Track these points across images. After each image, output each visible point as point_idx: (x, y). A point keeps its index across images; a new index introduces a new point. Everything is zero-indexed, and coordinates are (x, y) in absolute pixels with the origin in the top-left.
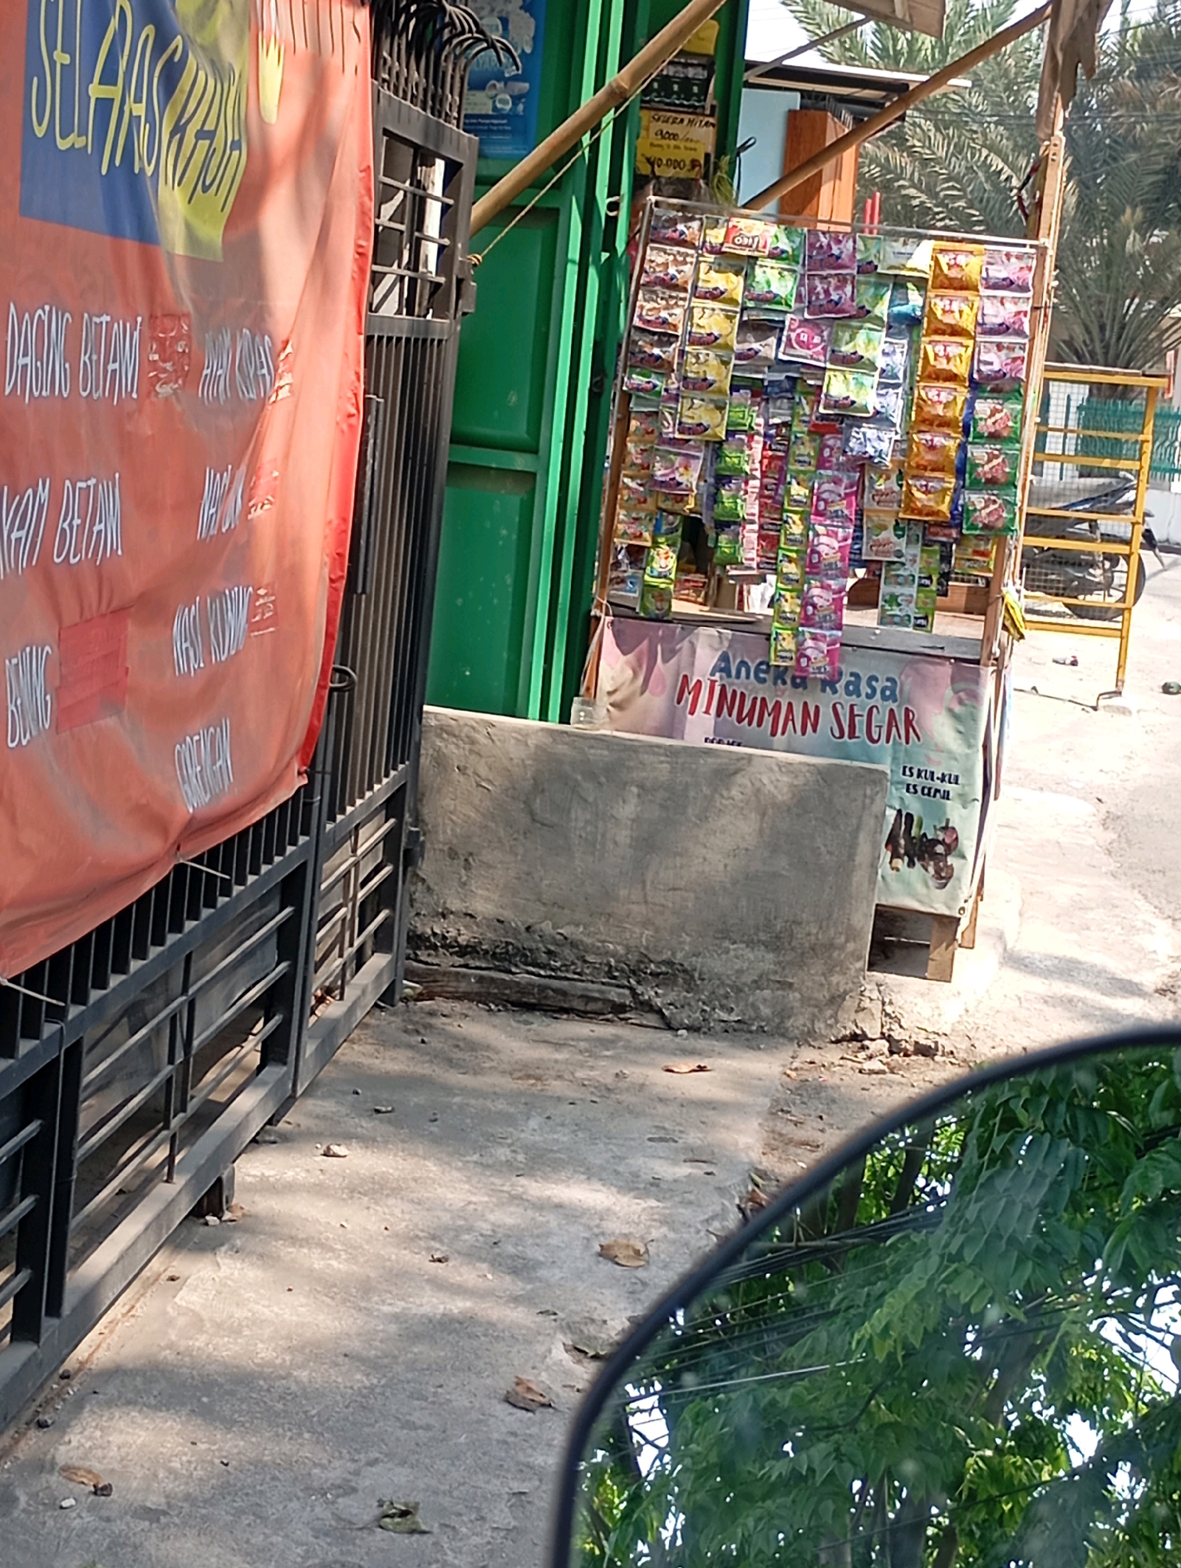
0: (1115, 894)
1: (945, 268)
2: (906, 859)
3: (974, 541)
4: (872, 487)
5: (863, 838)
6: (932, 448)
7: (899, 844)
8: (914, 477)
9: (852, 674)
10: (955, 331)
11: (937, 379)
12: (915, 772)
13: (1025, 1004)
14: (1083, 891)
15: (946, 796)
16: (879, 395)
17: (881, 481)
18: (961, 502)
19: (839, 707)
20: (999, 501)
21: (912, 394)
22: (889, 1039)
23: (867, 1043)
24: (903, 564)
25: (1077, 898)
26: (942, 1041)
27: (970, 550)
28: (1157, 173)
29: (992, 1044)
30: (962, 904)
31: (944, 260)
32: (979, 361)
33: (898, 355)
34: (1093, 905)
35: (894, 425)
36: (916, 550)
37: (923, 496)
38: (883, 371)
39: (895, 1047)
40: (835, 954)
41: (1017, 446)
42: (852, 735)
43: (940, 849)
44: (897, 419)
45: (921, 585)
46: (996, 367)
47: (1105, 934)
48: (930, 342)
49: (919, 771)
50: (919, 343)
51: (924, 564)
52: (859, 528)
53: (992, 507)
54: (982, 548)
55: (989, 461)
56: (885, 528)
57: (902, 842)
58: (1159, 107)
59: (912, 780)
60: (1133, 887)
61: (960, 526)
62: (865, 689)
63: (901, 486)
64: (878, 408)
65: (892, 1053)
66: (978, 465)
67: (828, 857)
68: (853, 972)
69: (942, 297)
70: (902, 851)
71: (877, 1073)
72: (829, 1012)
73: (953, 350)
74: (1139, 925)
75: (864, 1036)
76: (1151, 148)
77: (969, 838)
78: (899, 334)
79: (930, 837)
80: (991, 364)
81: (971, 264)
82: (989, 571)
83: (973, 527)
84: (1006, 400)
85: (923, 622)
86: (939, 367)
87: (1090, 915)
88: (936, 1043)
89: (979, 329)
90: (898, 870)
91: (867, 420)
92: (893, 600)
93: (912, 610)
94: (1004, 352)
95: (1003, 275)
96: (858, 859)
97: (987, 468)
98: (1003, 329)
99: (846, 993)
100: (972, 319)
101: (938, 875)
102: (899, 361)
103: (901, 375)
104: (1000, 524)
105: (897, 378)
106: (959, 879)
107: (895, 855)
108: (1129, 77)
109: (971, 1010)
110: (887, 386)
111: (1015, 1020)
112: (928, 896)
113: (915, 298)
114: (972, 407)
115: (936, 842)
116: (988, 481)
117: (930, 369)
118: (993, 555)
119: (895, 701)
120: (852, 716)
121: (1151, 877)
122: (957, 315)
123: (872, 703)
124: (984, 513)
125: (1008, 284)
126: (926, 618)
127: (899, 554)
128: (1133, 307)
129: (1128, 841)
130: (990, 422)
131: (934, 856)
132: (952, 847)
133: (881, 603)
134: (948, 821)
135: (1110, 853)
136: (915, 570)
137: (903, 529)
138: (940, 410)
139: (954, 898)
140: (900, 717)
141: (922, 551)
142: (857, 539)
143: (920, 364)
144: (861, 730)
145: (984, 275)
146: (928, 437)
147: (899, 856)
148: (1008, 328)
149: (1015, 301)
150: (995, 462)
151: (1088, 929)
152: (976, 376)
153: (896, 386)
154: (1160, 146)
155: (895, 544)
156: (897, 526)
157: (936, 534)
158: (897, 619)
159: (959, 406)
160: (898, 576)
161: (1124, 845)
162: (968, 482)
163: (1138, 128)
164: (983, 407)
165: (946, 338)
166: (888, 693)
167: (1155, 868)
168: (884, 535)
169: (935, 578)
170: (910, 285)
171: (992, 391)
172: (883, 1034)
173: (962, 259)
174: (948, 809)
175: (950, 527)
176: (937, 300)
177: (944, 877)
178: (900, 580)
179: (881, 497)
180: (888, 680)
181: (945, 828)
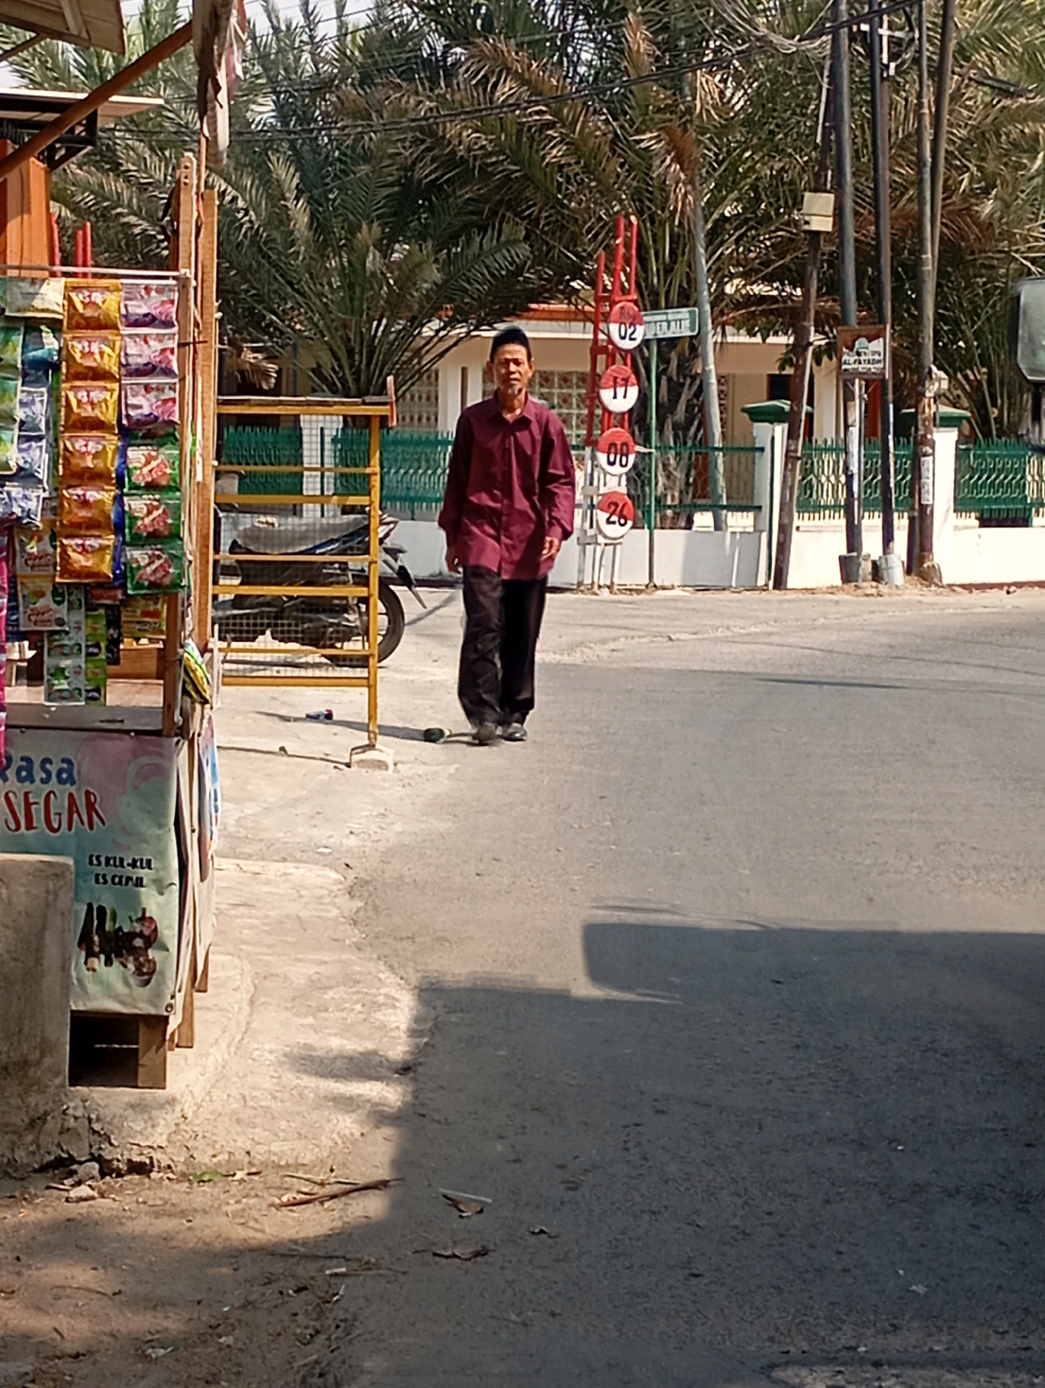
0: (357, 968)
1: (80, 307)
2: (102, 957)
3: (143, 602)
4: (23, 550)
5: (50, 939)
6: (85, 503)
7: (93, 942)
8: (67, 537)
9: (23, 759)
10: (98, 374)
11: (83, 428)
12: (103, 860)
13: (250, 1103)
14: (322, 969)
15: (139, 882)
16: (20, 450)
17: (33, 543)
18: (123, 560)
19: (11, 795)
20: (164, 556)
21: (57, 446)
22: (99, 1159)
23: (75, 1167)
24: (67, 633)
25: (315, 977)
26: (157, 1155)
27: (139, 612)
28: (391, 185)
29: (211, 1152)
30: (169, 1000)
31: (77, 299)
32: (127, 405)
33: (38, 405)
34: (333, 983)
35: (40, 481)
36: (79, 616)
37: (81, 557)
38: (22, 423)
39: (106, 1169)
40: (31, 1072)
41: (178, 494)
42: (29, 826)
43: (138, 942)
44: (43, 474)
45: (88, 654)
46: (146, 411)
47: (344, 1014)
48: (72, 388)
49: (108, 860)
50: (58, 389)
51: (90, 631)
52: (13, 597)
53: (158, 563)
54: (152, 608)
55: (149, 513)
56: (43, 595)
57: (96, 938)
58: (385, 115)
59: (102, 870)
60: (379, 959)
61: (124, 587)
62: (39, 775)
63: (55, 547)
64: (21, 463)
65: (103, 1174)
66: (136, 518)
67: (12, 964)
68: (52, 1090)
69: (79, 339)
70: (97, 949)
71: (86, 1199)
72: (30, 1138)
73: (96, 396)
74: (381, 999)
75: (72, 1160)
76: (382, 158)
77: (170, 927)
78: (36, 382)
79: (126, 930)
80: (140, 407)
81: (109, 302)
82: (162, 632)
83: (139, 586)
84: (162, 445)
85: (96, 694)
86: (84, 414)
87: (330, 994)
88: (151, 1158)
89: (123, 371)
90: (94, 970)
91: (10, 478)
92: (59, 672)
93: (81, 682)
94: (153, 393)
95: (144, 310)
96: (46, 963)
97: (147, 521)
98: (149, 369)
99: (46, 1113)
100: (114, 359)
101: (139, 971)
102: (40, 410)
103: (43, 426)
104: (167, 581)
105: (40, 430)
106: (162, 973)
107: (90, 954)
108: (353, 85)
109: (190, 1115)
110: (29, 439)
111: (238, 1121)
112: (131, 995)
113: (50, 342)
114: (124, 456)
115: (133, 935)
116: (150, 535)
117: (73, 417)
118: (164, 614)
119: (73, 783)
120: (28, 805)
121: (399, 945)
122: (98, 357)
123: (47, 788)
124: (149, 570)
125: (149, 320)
126: (98, 690)
127: (60, 622)
128: (381, 328)
129: (376, 909)
130: (145, 470)
131: (133, 951)
132: (152, 939)
133: (46, 677)
134: (144, 910)
135: (355, 923)
136: (80, 637)
137: (62, 595)
138: (89, 462)
139: (159, 995)
140: (81, 802)
141: (87, 617)
142: (13, 609)
143: (63, 414)
144: (39, 821)
145: (123, 311)
146: (80, 492)
147: (96, 955)
148: (154, 367)
149: (160, 338)
150: (155, 514)
151: (326, 1010)
152: (125, 422)
153: (40, 438)
154: (391, 156)
155: (55, 612)
156: (55, 593)
157: (101, 597)
158: (65, 694)
159: (110, 455)
160: (63, 646)
161: (371, 913)
162: (128, 538)
163: (366, 138)
164: (136, 455)
165: (89, 383)
166: (64, 776)
167: (404, 934)
168: (41, 603)
169: (103, 645)
170: (43, 327)
171: (144, 437)
172: (91, 1154)
173: (97, 297)
174: (143, 898)
175: (115, 588)
176: (75, 343)
177: (146, 973)
178: (66, 651)
179: (35, 561)
180: (63, 761)
181: (143, 919)
